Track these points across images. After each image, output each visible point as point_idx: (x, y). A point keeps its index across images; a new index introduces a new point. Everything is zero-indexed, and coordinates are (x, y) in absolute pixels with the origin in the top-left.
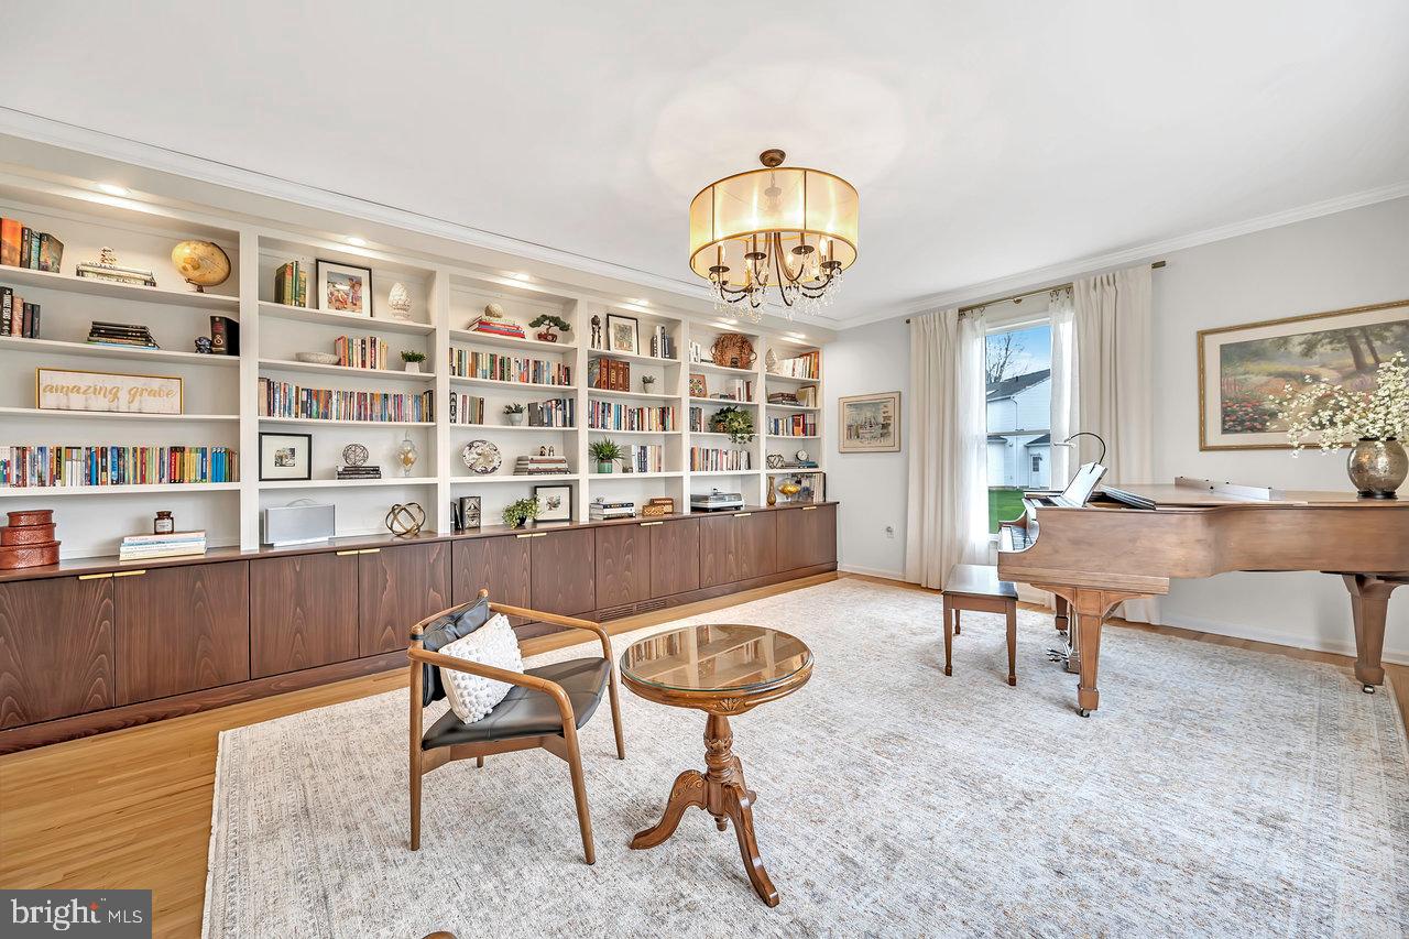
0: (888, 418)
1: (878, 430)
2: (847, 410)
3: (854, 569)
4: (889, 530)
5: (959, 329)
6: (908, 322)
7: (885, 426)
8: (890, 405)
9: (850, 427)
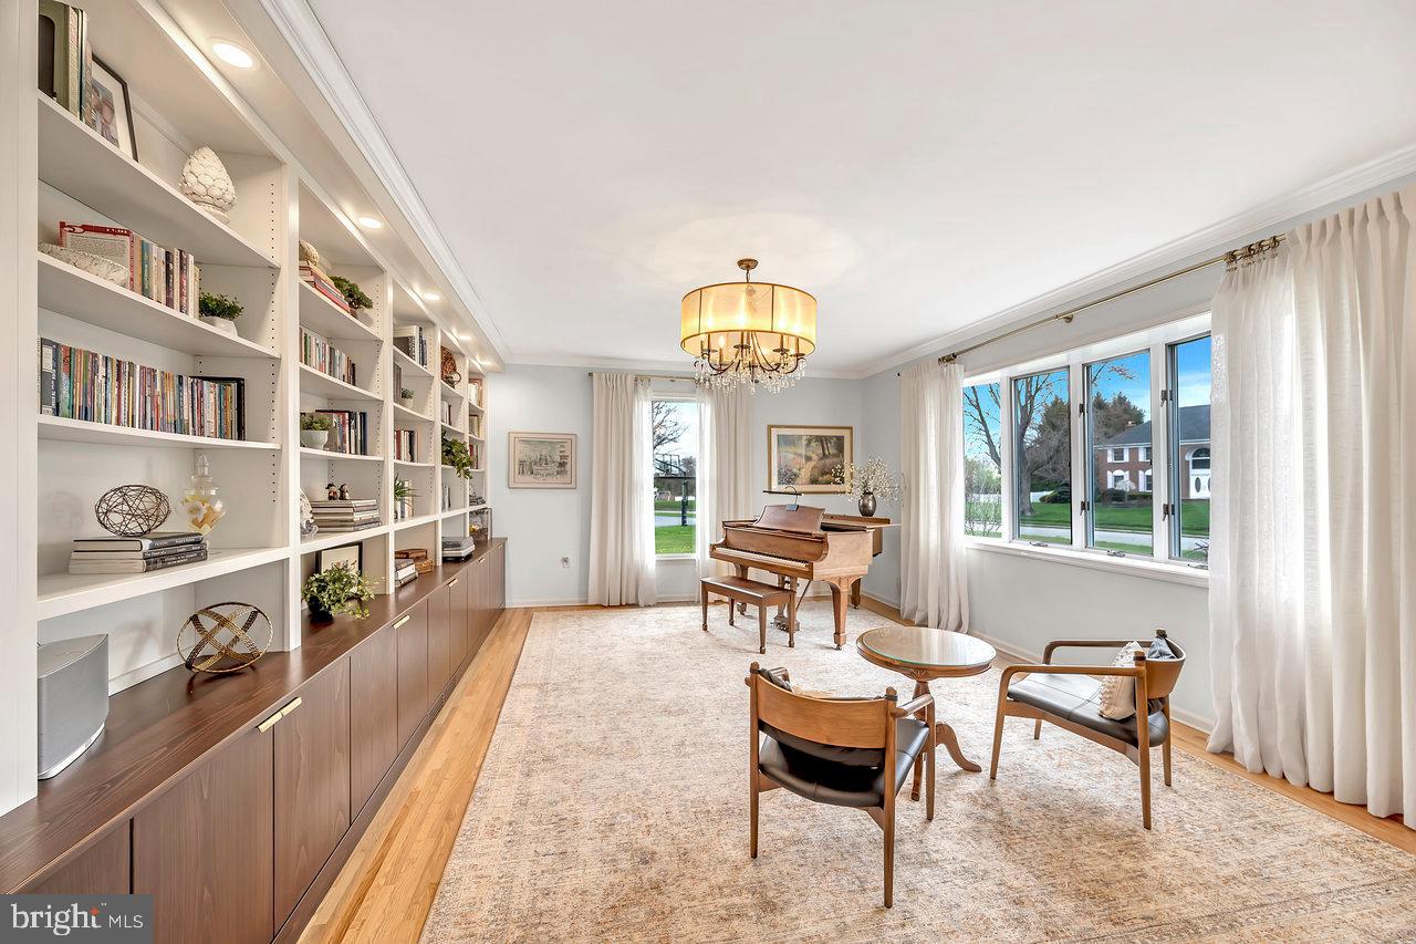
0: (566, 457)
1: (554, 468)
2: (519, 445)
3: (528, 603)
4: (565, 560)
5: (636, 390)
6: (590, 374)
7: (562, 465)
8: (567, 445)
9: (522, 463)
